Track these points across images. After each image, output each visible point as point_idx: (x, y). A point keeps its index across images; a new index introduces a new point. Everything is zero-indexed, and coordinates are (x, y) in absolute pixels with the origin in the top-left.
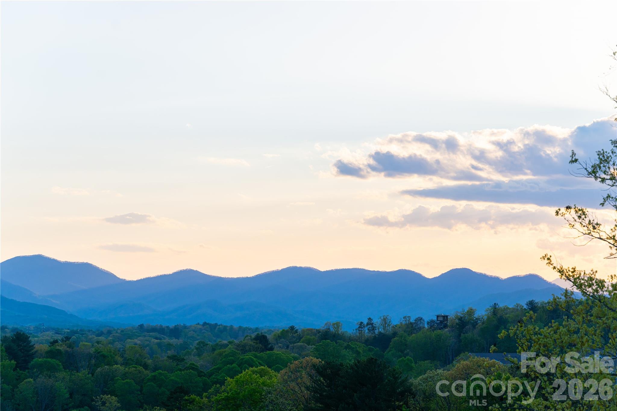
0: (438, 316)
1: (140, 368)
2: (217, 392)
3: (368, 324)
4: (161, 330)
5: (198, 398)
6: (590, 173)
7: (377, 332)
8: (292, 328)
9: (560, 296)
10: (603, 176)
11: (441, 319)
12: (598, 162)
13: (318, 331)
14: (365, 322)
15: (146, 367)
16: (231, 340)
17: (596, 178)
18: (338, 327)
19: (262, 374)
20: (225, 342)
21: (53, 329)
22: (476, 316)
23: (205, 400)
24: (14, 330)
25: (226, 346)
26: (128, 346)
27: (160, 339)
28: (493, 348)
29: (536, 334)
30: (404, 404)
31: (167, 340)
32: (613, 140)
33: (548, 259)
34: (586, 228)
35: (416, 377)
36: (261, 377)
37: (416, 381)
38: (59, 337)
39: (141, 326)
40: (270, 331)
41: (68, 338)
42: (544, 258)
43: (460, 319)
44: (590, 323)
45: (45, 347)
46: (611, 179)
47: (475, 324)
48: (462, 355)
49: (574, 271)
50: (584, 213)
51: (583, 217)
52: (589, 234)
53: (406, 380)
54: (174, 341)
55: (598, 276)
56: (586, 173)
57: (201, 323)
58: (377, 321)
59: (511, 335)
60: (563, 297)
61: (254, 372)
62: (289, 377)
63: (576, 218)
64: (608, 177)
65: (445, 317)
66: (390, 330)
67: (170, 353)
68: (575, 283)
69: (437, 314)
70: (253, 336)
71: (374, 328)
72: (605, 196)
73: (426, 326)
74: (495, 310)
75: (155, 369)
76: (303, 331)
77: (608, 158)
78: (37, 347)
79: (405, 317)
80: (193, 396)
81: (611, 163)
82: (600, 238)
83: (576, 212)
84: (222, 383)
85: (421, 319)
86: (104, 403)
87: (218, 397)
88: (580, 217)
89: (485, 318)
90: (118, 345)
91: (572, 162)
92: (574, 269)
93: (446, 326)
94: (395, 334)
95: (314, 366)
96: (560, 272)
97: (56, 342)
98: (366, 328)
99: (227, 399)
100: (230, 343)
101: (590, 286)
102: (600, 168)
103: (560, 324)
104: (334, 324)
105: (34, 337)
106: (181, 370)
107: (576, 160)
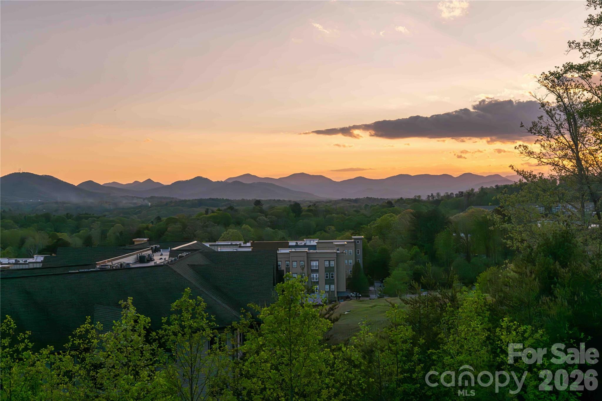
0: (459, 192)
1: (343, 215)
2: (374, 224)
3: (431, 196)
4: (350, 200)
5: (366, 226)
6: (529, 131)
7: (435, 199)
8: (401, 198)
9: (517, 182)
10: (534, 132)
11: (461, 193)
12: (532, 126)
13: (412, 199)
14: (430, 195)
15: (345, 214)
16: (377, 203)
17: (532, 133)
18: (420, 197)
19: (391, 216)
20: (375, 204)
21: (309, 201)
22: (474, 191)
23: (369, 227)
24: (294, 202)
25: (376, 206)
26: (338, 207)
27: (350, 204)
28: (490, 204)
29: (507, 198)
30: (448, 227)
31: (353, 204)
32: (539, 117)
33: (512, 167)
34: (527, 154)
35: (452, 216)
36: (391, 217)
37: (452, 218)
38: (311, 204)
39: (342, 199)
40: (393, 200)
41: (315, 205)
42: (510, 166)
43: (468, 193)
44: (530, 192)
45: (306, 208)
46: (538, 133)
47: (474, 195)
48: (469, 207)
49: (523, 171)
50: (527, 147)
51: (526, 149)
52: (529, 156)
53: (448, 218)
54: (355, 204)
55: (533, 173)
56: (527, 131)
57: (366, 197)
58: (435, 194)
59: (498, 198)
60: (519, 182)
61: (388, 216)
62: (402, 217)
63: (523, 150)
64: (537, 132)
65: (462, 192)
66: (440, 198)
67: (354, 209)
68: (523, 176)
69: (459, 191)
70: (386, 202)
71: (434, 198)
72: (536, 140)
73: (454, 196)
74: (482, 189)
75: (349, 216)
76: (406, 199)
77: (537, 124)
78: (303, 208)
79: (446, 193)
80: (364, 226)
81: (538, 126)
82: (534, 158)
83: (523, 147)
84: (375, 220)
85: (452, 193)
86: (329, 229)
87: (374, 226)
88: (525, 149)
89: (478, 192)
90: (334, 207)
91: (521, 126)
92: (523, 170)
93: (462, 196)
94: (442, 200)
95: (412, 213)
96: (517, 172)
97: (310, 206)
98: (431, 198)
99: (377, 226)
100: (377, 204)
101: (530, 177)
102: (533, 129)
103: (518, 193)
104: (418, 196)
105: (302, 204)
106: (358, 215)
107: (523, 126)
